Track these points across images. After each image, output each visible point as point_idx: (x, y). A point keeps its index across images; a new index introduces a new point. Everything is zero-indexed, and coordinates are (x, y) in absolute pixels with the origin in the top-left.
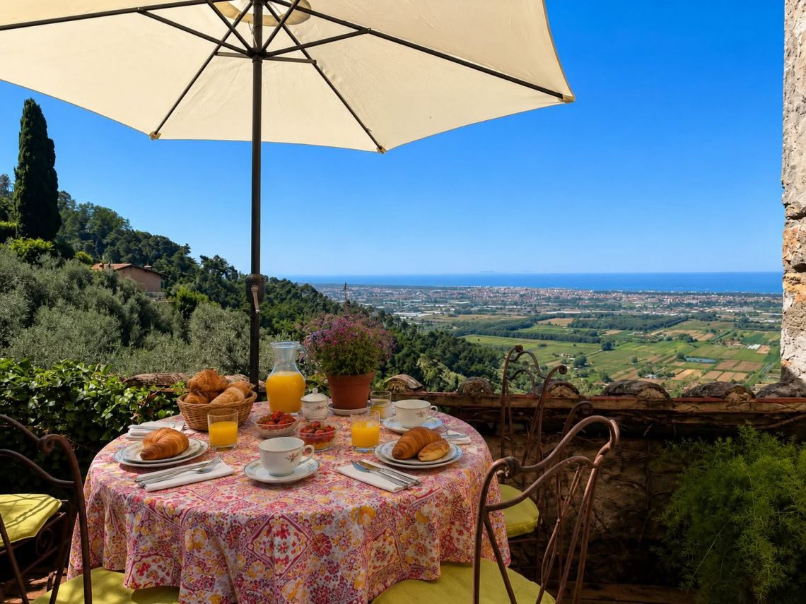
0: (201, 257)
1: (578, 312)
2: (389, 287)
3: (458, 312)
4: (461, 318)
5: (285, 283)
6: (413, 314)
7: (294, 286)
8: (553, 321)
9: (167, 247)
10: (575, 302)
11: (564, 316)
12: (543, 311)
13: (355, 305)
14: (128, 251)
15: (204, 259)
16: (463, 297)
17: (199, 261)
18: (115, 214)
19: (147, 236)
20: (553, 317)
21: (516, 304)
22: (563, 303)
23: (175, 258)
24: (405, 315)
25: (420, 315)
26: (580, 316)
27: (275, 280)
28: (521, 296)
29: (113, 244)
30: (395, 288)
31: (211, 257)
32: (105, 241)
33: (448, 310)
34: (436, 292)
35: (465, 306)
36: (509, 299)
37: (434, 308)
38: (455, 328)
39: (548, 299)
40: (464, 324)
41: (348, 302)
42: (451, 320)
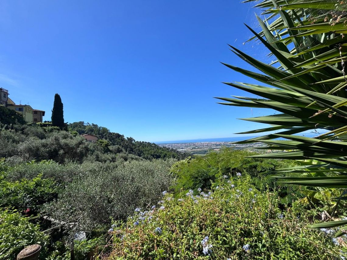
1: (221, 147)
3: (192, 149)
5: (149, 143)
6: (182, 150)
7: (151, 144)
9: (118, 136)
10: (219, 145)
11: (217, 148)
12: (213, 147)
14: (109, 137)
15: (127, 138)
16: (194, 145)
17: (126, 138)
18: (107, 129)
19: (114, 133)
20: (215, 148)
22: (217, 145)
23: (120, 138)
24: (180, 150)
25: (184, 150)
26: (221, 148)
27: (146, 142)
28: (208, 144)
29: (105, 135)
30: (177, 143)
31: (129, 137)
32: (104, 135)
33: (190, 148)
34: (186, 144)
35: (194, 147)
36: (205, 145)
37: (187, 148)
38: (192, 152)
39: (214, 144)
40: (194, 151)
41: (164, 147)
42: (191, 150)
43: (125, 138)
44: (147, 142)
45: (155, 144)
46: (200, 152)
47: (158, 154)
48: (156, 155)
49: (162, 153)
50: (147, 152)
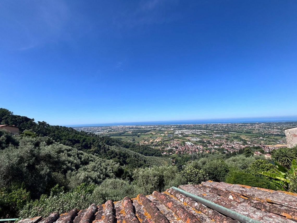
0: (38, 122)
1: (133, 130)
2: (92, 127)
3: (109, 132)
4: (110, 133)
5: (65, 127)
6: (98, 133)
7: (67, 128)
8: (128, 132)
9: (26, 119)
10: (132, 128)
11: (131, 131)
12: (126, 130)
13: (83, 132)
14: (11, 121)
15: (39, 122)
16: (110, 128)
17: (37, 123)
18: (8, 111)
19: (19, 116)
20: (128, 131)
21: (121, 129)
22: (130, 128)
23: (28, 122)
24: (96, 133)
25: (100, 133)
26: (133, 131)
27: (61, 127)
28: (123, 127)
29: (6, 119)
30: (94, 127)
31: (41, 121)
32: (3, 118)
33: (107, 131)
34: (103, 127)
35: (110, 130)
36: (120, 128)
37: (103, 131)
38: (108, 135)
39: (127, 128)
40: (110, 134)
41: (82, 131)
42: (107, 133)
43: (36, 121)
44: (63, 126)
45: (72, 129)
46: (116, 135)
47: (76, 139)
48: (75, 140)
49: (81, 137)
50: (64, 137)
